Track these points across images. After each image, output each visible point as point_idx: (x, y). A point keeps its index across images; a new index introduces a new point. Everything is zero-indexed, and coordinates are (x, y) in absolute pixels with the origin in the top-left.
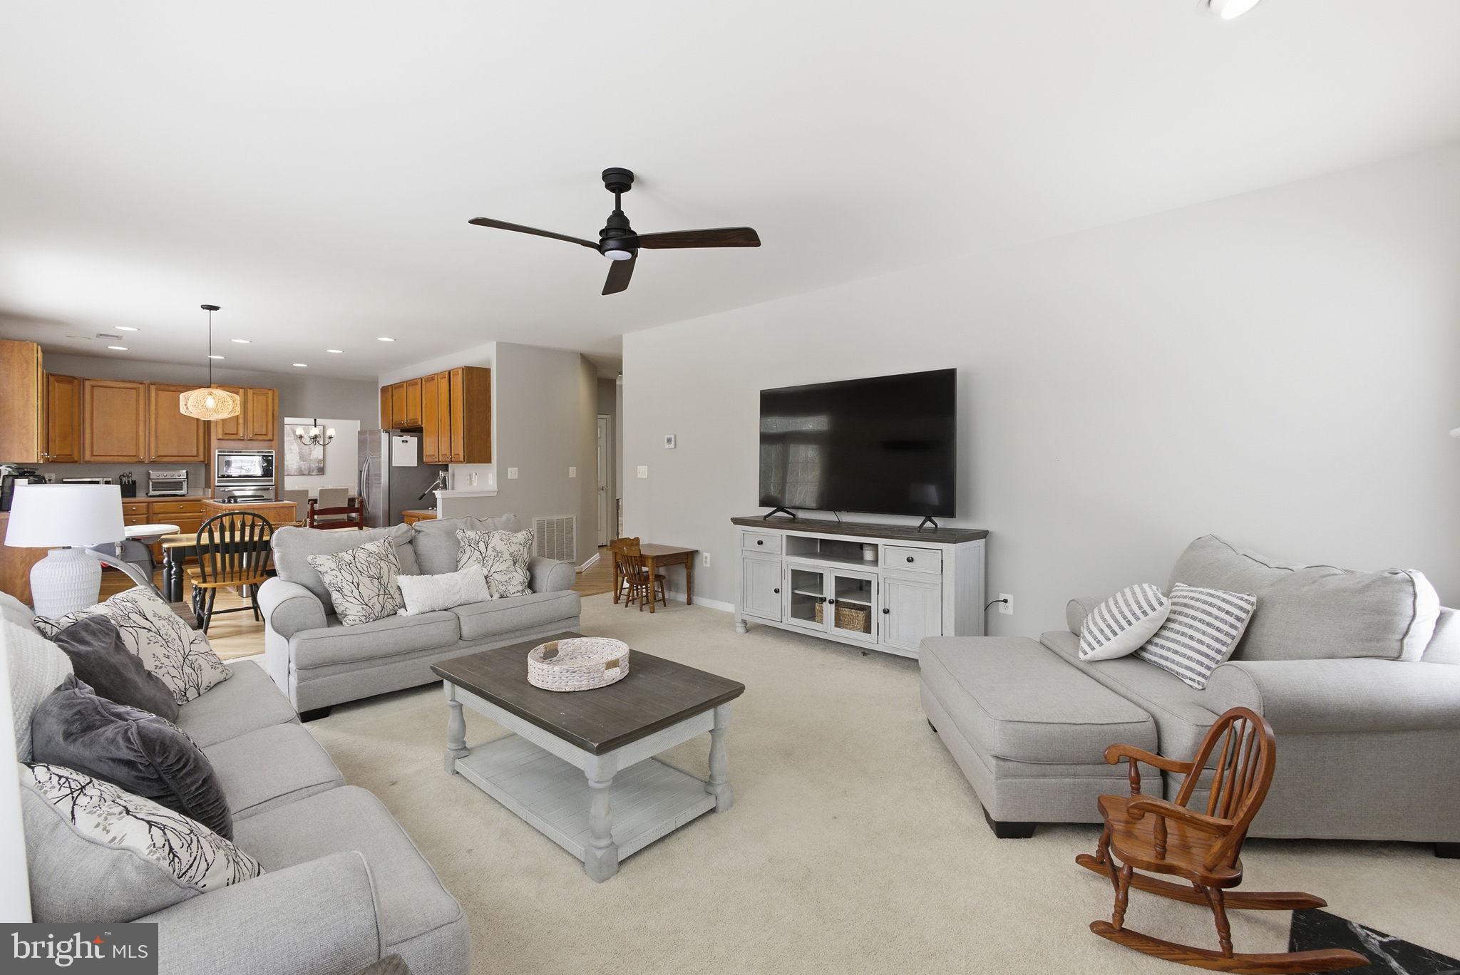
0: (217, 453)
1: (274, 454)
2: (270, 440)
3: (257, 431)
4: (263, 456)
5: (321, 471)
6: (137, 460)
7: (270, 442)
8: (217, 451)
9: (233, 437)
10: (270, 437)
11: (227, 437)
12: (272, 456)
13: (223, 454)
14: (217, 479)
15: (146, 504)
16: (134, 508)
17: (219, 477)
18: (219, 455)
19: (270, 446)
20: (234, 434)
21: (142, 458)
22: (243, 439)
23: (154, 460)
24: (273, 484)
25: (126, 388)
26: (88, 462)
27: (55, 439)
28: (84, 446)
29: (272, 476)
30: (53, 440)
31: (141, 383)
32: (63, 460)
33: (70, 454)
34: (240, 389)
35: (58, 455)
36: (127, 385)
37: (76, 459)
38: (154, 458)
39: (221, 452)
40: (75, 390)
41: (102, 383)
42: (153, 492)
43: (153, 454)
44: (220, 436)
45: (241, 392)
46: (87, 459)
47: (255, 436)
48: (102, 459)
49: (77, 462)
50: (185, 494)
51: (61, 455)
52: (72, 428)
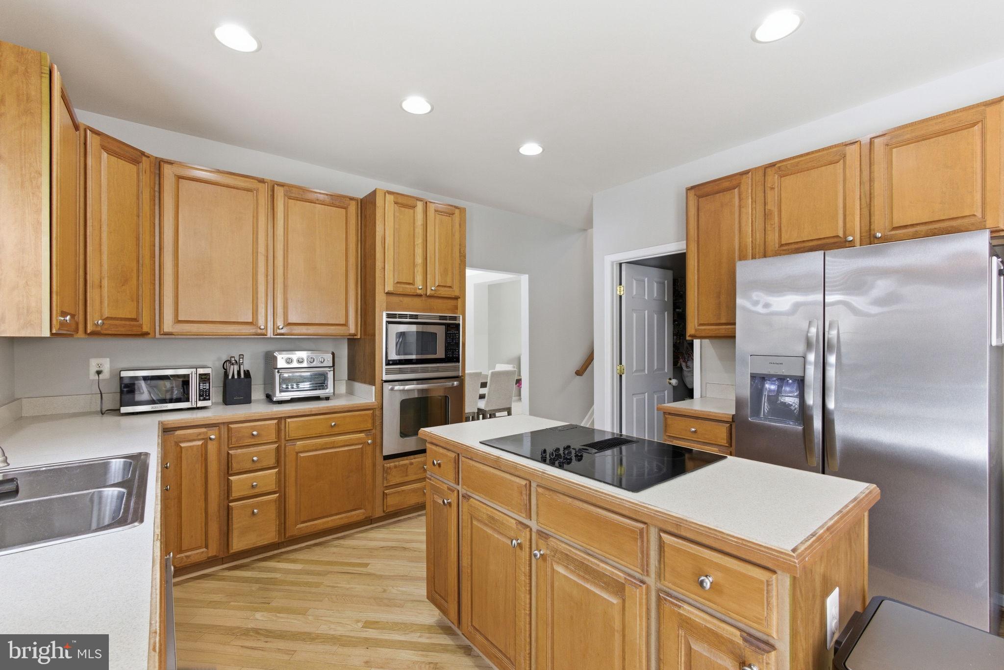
0: (385, 320)
1: (460, 322)
2: (455, 298)
6: (252, 331)
8: (384, 314)
9: (408, 289)
11: (399, 289)
12: (458, 325)
13: (393, 319)
14: (384, 367)
15: (276, 421)
16: (255, 433)
17: (388, 364)
18: (388, 322)
19: (456, 308)
20: (409, 284)
21: (262, 328)
22: (421, 292)
23: (281, 331)
24: (460, 375)
25: (237, 189)
26: (166, 334)
27: (101, 281)
28: (161, 301)
29: (459, 362)
30: (97, 283)
31: (261, 181)
32: (120, 330)
33: (134, 317)
34: (418, 202)
35: (108, 319)
36: (238, 182)
37: (146, 328)
38: (282, 328)
39: (389, 316)
40: (144, 179)
41: (193, 173)
42: (280, 394)
43: (279, 320)
44: (390, 288)
45: (420, 206)
46: (167, 329)
47: (439, 288)
48: (194, 328)
49: (145, 334)
50: (331, 395)
51: (115, 319)
52: (138, 260)
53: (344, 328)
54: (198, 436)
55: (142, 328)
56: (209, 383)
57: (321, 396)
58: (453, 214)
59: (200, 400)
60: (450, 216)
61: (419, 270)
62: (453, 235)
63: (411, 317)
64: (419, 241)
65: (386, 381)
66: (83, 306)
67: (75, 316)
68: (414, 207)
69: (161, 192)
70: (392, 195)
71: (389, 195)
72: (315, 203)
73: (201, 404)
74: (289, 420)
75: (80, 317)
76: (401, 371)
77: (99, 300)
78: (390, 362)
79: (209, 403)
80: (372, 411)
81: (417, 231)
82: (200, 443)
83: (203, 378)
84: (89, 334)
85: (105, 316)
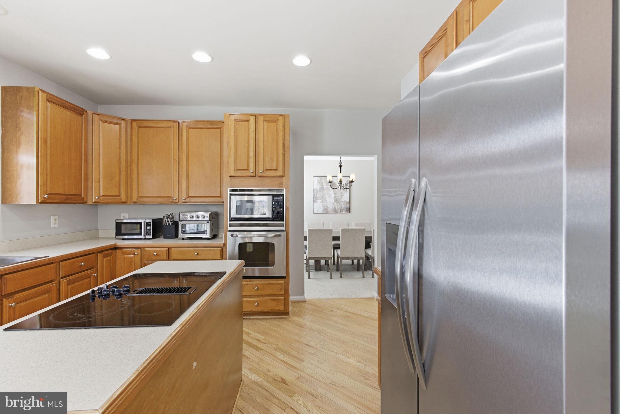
0: (229, 193)
1: (284, 193)
2: (280, 176)
3: (268, 166)
4: (274, 196)
5: (348, 210)
6: (171, 201)
7: (281, 179)
8: (229, 189)
9: (244, 173)
10: (281, 173)
11: (238, 173)
12: (283, 195)
13: (234, 192)
14: (229, 222)
15: (167, 249)
16: (155, 254)
17: (231, 220)
18: (231, 195)
19: (282, 184)
20: (245, 170)
21: (175, 199)
22: (253, 174)
23: (185, 201)
24: (284, 229)
25: (164, 128)
26: (135, 203)
27: (99, 179)
28: (132, 187)
29: (283, 220)
30: (97, 180)
31: (175, 121)
32: (110, 201)
33: (118, 194)
34: (251, 117)
35: (103, 196)
36: (165, 124)
37: (124, 200)
38: (185, 199)
39: (233, 191)
40: (123, 130)
41: (145, 124)
42: (182, 234)
43: (184, 195)
44: (232, 173)
45: (252, 119)
46: (134, 200)
47: (267, 171)
48: (145, 200)
49: (124, 203)
50: (209, 237)
51: (107, 196)
52: (120, 169)
53: (219, 198)
54: (131, 252)
55: (121, 200)
56: (151, 227)
57: (203, 237)
58: (278, 120)
59: (147, 235)
60: (275, 122)
61: (252, 160)
62: (278, 134)
63: (248, 191)
64: (252, 142)
65: (230, 231)
66: (89, 191)
67: (81, 195)
68: (248, 121)
69: (131, 136)
70: (233, 116)
71: (231, 116)
72: (202, 128)
73: (147, 237)
74: (173, 249)
75: (87, 195)
76: (241, 225)
77: (98, 187)
78: (233, 219)
79: (151, 237)
80: (221, 249)
81: (250, 136)
82: (132, 256)
83: (148, 224)
84: (94, 202)
85: (101, 195)
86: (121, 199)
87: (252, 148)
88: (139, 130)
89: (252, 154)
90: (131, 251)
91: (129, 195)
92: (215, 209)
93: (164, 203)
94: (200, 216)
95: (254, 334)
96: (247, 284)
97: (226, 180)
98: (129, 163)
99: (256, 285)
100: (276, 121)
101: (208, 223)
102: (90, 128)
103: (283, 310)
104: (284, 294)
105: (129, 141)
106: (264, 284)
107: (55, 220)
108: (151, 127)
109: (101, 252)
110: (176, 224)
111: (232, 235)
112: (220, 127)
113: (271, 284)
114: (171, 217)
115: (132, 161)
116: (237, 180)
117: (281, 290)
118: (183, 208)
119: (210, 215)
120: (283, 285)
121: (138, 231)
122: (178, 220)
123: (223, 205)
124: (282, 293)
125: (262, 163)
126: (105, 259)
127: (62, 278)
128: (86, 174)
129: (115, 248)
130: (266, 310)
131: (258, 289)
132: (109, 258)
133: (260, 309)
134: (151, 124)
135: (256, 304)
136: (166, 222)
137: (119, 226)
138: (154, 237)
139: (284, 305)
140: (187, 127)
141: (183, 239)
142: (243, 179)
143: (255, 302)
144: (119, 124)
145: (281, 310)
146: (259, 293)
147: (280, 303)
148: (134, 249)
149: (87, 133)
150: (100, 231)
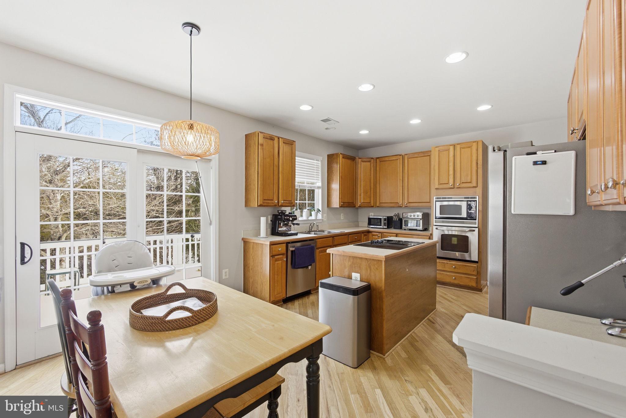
0: (435, 200)
1: (477, 199)
2: (474, 187)
3: (463, 181)
4: (468, 201)
6: (398, 205)
7: (475, 189)
8: (435, 197)
9: (445, 186)
10: (475, 185)
11: (441, 186)
12: (476, 201)
13: (439, 200)
14: (434, 219)
19: (475, 192)
20: (446, 184)
21: (400, 204)
22: (453, 187)
23: (406, 205)
24: (477, 226)
25: (394, 160)
26: (378, 206)
27: (361, 194)
28: (376, 197)
29: (476, 220)
30: (360, 194)
31: (400, 155)
32: (365, 206)
33: (369, 202)
34: (451, 146)
35: (362, 203)
36: (394, 158)
37: (372, 205)
38: (406, 204)
39: (437, 198)
40: (372, 165)
41: (384, 159)
42: (404, 227)
43: (406, 201)
44: (437, 186)
45: (452, 148)
46: (378, 205)
47: (462, 184)
48: (383, 205)
49: (372, 207)
50: (421, 229)
51: (364, 203)
52: (370, 187)
53: (429, 204)
57: (418, 229)
58: (472, 146)
61: (451, 177)
63: (449, 198)
64: (451, 164)
65: (435, 225)
66: (357, 200)
67: (353, 203)
68: (449, 150)
69: (376, 167)
70: (437, 148)
71: (436, 148)
72: (418, 157)
73: (384, 227)
74: (399, 235)
75: (356, 203)
76: (443, 222)
77: (360, 198)
78: (437, 218)
79: (386, 227)
80: (429, 237)
81: (450, 159)
82: (377, 237)
83: (385, 220)
84: (359, 206)
85: (362, 202)
86: (371, 204)
87: (451, 168)
88: (380, 163)
89: (451, 172)
90: (377, 234)
91: (375, 202)
92: (426, 211)
93: (394, 207)
94: (416, 215)
95: (449, 295)
96: (447, 263)
97: (433, 191)
98: (375, 183)
99: (454, 265)
100: (470, 147)
101: (421, 220)
102: (357, 166)
103: (476, 286)
104: (476, 274)
105: (375, 170)
106: (460, 265)
107: (342, 215)
108: (386, 161)
109: (363, 233)
110: (401, 220)
111: (437, 229)
112: (429, 155)
113: (466, 266)
114: (398, 215)
115: (376, 182)
116: (441, 191)
117: (474, 271)
118: (405, 210)
119: (422, 214)
120: (475, 267)
121: (380, 224)
122: (402, 217)
123: (431, 208)
124: (475, 273)
125: (459, 177)
126: (364, 237)
127: (349, 243)
128: (356, 191)
129: (369, 232)
130: (462, 284)
131: (455, 268)
132: (366, 237)
133: (456, 282)
134: (387, 159)
135: (454, 278)
136: (395, 218)
137: (370, 219)
138: (388, 228)
139: (477, 283)
140: (408, 158)
141: (405, 230)
142: (444, 190)
143: (453, 276)
144: (370, 161)
145: (474, 286)
146: (456, 270)
147: (474, 281)
148: (378, 233)
149: (356, 169)
150: (360, 222)
